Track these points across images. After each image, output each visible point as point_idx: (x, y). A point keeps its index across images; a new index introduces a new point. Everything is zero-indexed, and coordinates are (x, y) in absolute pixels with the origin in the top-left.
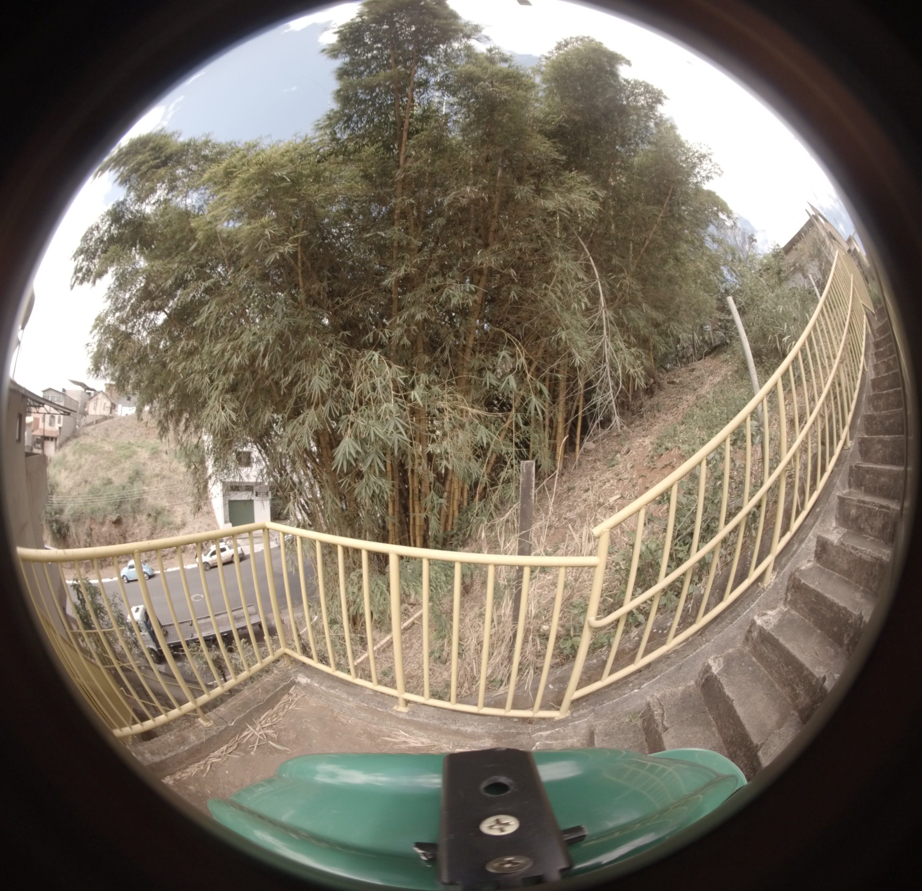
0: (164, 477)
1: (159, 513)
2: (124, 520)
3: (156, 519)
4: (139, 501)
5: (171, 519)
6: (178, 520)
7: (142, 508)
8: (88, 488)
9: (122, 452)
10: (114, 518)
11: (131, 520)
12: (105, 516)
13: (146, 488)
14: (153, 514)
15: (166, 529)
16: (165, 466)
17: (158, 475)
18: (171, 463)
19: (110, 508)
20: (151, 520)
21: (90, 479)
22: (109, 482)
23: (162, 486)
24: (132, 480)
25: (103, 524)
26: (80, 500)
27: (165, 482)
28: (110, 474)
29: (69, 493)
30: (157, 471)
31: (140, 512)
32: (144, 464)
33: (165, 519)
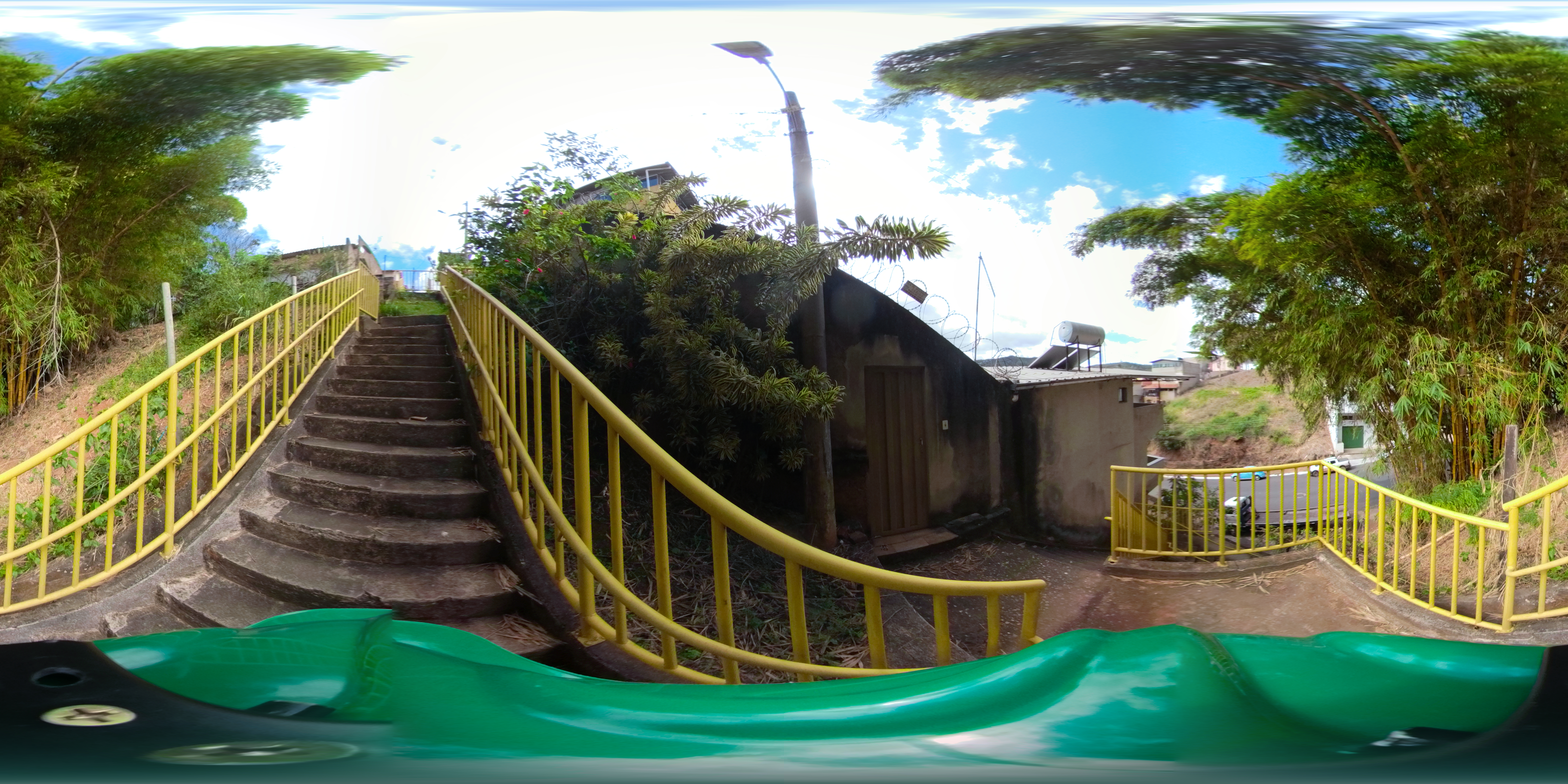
0: (1287, 411)
1: (1280, 436)
2: (1247, 440)
3: (1277, 439)
4: (1263, 427)
5: (1291, 439)
7: (1265, 431)
8: (1212, 419)
9: (1249, 395)
10: (1237, 438)
11: (1253, 440)
12: (1228, 437)
13: (1270, 419)
14: (1275, 436)
15: (1285, 446)
17: (1280, 410)
19: (1234, 432)
20: (1272, 440)
21: (1215, 413)
22: (1236, 415)
24: (1257, 414)
25: (1224, 442)
26: (1203, 427)
28: (1236, 410)
29: (1191, 422)
30: (1282, 406)
31: (1263, 434)
32: (1269, 402)
33: (1285, 439)
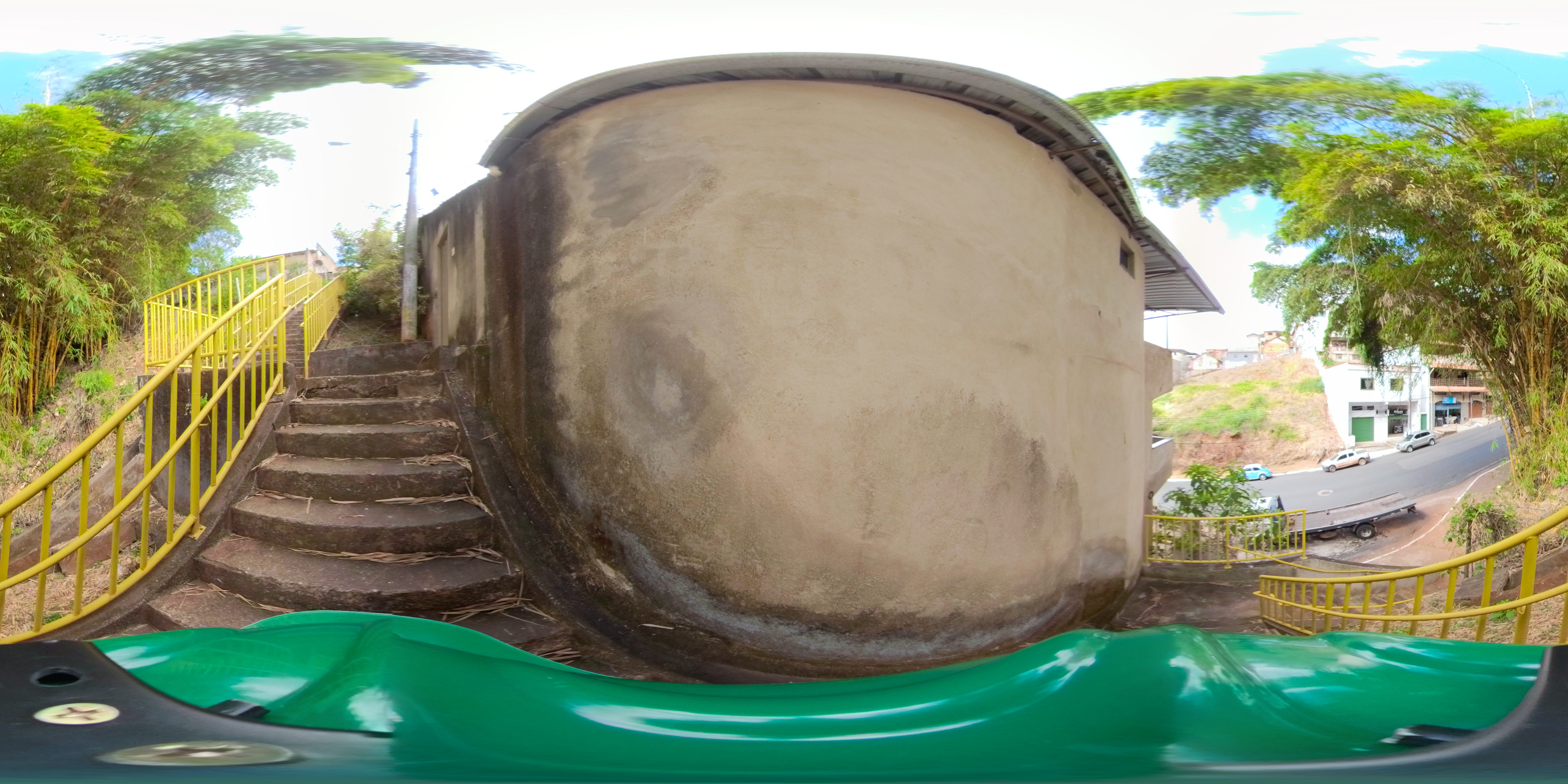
0: (1287, 403)
1: (1282, 430)
2: (1244, 435)
3: (1279, 434)
4: (1261, 420)
5: (1294, 433)
6: (1303, 436)
7: (1264, 425)
8: (1201, 413)
10: (1233, 433)
11: (1251, 435)
12: (1221, 432)
13: (1268, 411)
14: (1276, 430)
15: (1289, 442)
16: (1288, 395)
17: (1280, 402)
18: (1293, 393)
19: (1228, 426)
20: (1274, 435)
21: (1204, 407)
22: (1229, 408)
23: (1286, 409)
24: (1254, 406)
25: (1217, 438)
26: (1191, 422)
27: (1288, 406)
28: (1229, 403)
29: (1176, 417)
30: (1280, 398)
31: (1262, 429)
32: (1266, 395)
33: (1288, 433)
